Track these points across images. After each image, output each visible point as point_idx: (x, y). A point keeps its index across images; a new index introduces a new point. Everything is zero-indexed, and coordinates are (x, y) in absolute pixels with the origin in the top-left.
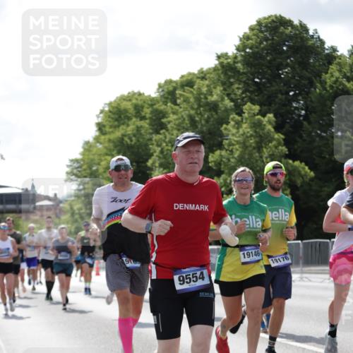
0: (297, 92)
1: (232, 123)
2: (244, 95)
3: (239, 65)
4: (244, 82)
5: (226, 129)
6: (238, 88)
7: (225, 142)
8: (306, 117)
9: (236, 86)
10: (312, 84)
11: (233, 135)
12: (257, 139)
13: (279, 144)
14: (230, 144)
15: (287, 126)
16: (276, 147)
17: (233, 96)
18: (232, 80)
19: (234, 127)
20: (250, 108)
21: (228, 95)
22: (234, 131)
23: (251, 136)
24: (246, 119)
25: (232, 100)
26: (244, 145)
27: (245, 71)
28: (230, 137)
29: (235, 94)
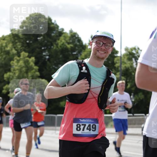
0: (45, 48)
1: (15, 61)
2: (21, 48)
3: (20, 35)
4: (22, 42)
5: (13, 63)
6: (19, 45)
7: (12, 69)
8: (49, 59)
9: (18, 44)
10: (52, 45)
11: (16, 66)
12: (26, 68)
13: (36, 71)
14: (14, 70)
15: (40, 63)
16: (35, 72)
17: (16, 48)
18: (17, 41)
19: (16, 62)
20: (24, 54)
21: (15, 48)
22: (16, 64)
23: (24, 67)
24: (22, 59)
25: (16, 50)
26: (20, 71)
27: (23, 37)
28: (14, 67)
29: (18, 48)
